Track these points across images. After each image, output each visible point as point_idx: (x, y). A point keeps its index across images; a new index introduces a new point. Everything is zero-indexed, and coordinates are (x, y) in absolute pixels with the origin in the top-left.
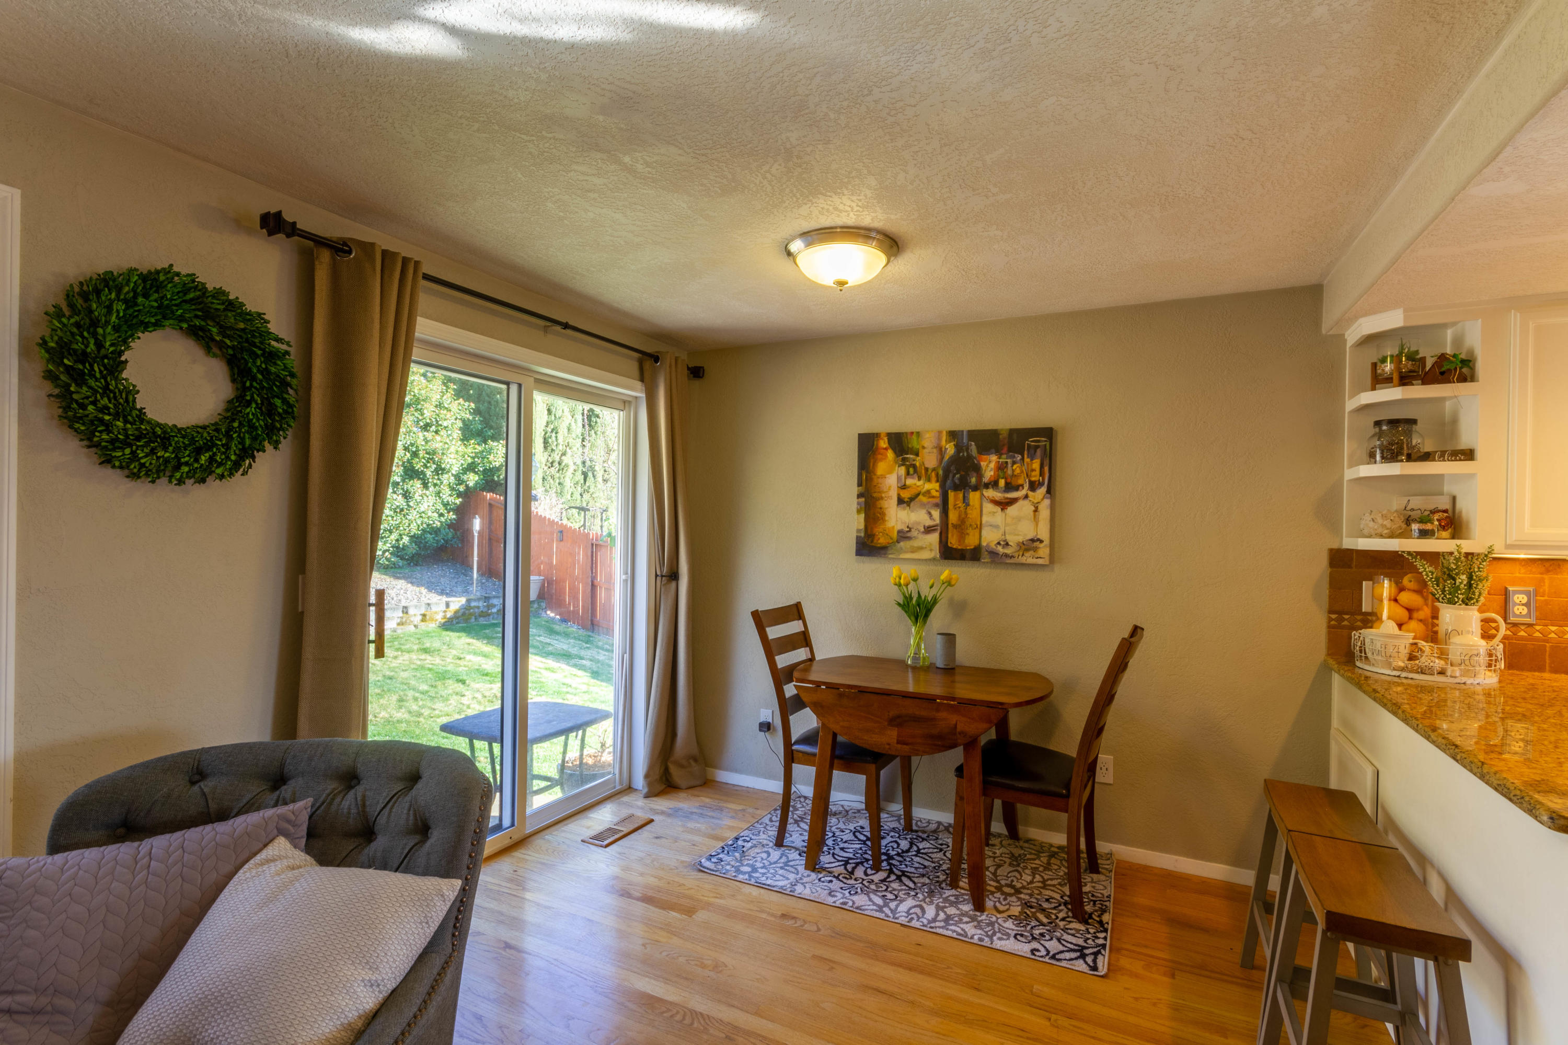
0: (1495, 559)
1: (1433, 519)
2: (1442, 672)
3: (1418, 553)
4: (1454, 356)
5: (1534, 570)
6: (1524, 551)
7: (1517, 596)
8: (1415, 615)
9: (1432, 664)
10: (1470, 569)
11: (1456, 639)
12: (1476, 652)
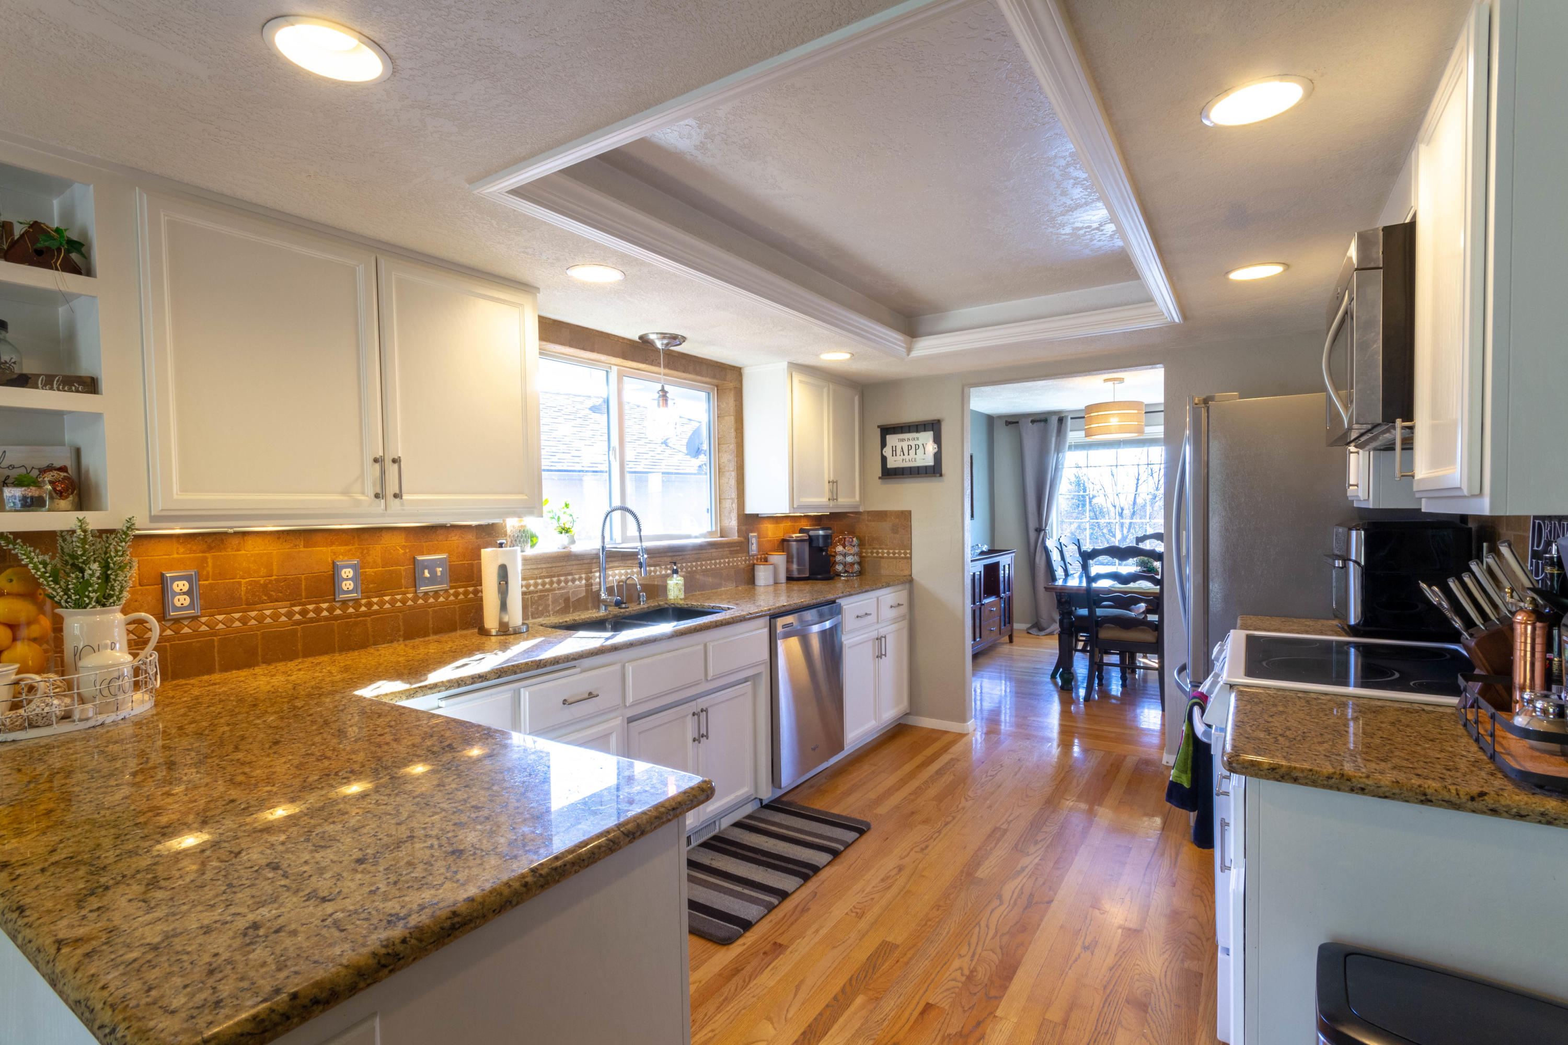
0: (136, 537)
1: (44, 482)
2: (66, 716)
3: (17, 535)
4: (57, 230)
5: (194, 548)
6: (181, 524)
7: (176, 583)
8: (24, 632)
9: (47, 709)
10: (106, 553)
11: (89, 661)
12: (116, 675)
